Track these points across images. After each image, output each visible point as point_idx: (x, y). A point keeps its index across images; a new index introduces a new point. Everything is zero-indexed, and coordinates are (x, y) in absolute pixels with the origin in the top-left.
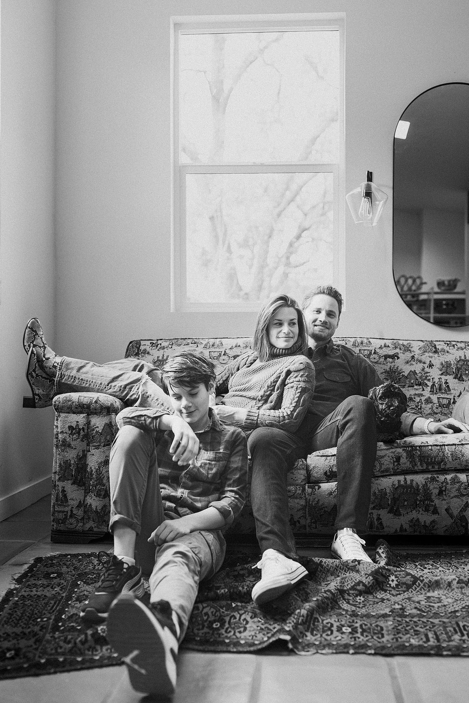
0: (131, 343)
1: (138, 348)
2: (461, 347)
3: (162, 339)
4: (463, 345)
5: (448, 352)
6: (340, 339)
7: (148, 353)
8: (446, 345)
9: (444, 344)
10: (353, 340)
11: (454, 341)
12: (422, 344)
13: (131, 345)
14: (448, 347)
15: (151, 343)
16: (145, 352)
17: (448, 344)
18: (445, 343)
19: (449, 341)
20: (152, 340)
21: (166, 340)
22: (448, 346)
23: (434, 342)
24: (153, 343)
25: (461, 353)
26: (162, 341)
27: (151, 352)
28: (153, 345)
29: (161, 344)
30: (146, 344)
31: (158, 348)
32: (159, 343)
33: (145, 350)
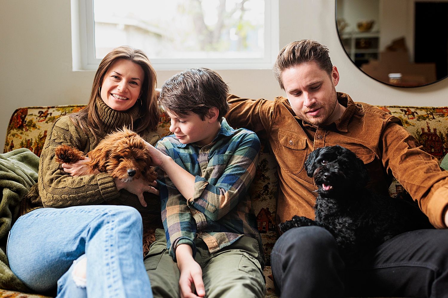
2: (422, 116)
4: (423, 113)
5: (407, 122)
8: (404, 113)
9: (401, 112)
11: (413, 108)
14: (406, 116)
17: (406, 112)
18: (402, 110)
19: (407, 107)
22: (406, 114)
23: (389, 109)
25: (423, 124)
26: (54, 109)
27: (38, 124)
28: (42, 115)
29: (51, 114)
30: (34, 114)
31: (47, 119)
32: (49, 112)
33: (31, 121)
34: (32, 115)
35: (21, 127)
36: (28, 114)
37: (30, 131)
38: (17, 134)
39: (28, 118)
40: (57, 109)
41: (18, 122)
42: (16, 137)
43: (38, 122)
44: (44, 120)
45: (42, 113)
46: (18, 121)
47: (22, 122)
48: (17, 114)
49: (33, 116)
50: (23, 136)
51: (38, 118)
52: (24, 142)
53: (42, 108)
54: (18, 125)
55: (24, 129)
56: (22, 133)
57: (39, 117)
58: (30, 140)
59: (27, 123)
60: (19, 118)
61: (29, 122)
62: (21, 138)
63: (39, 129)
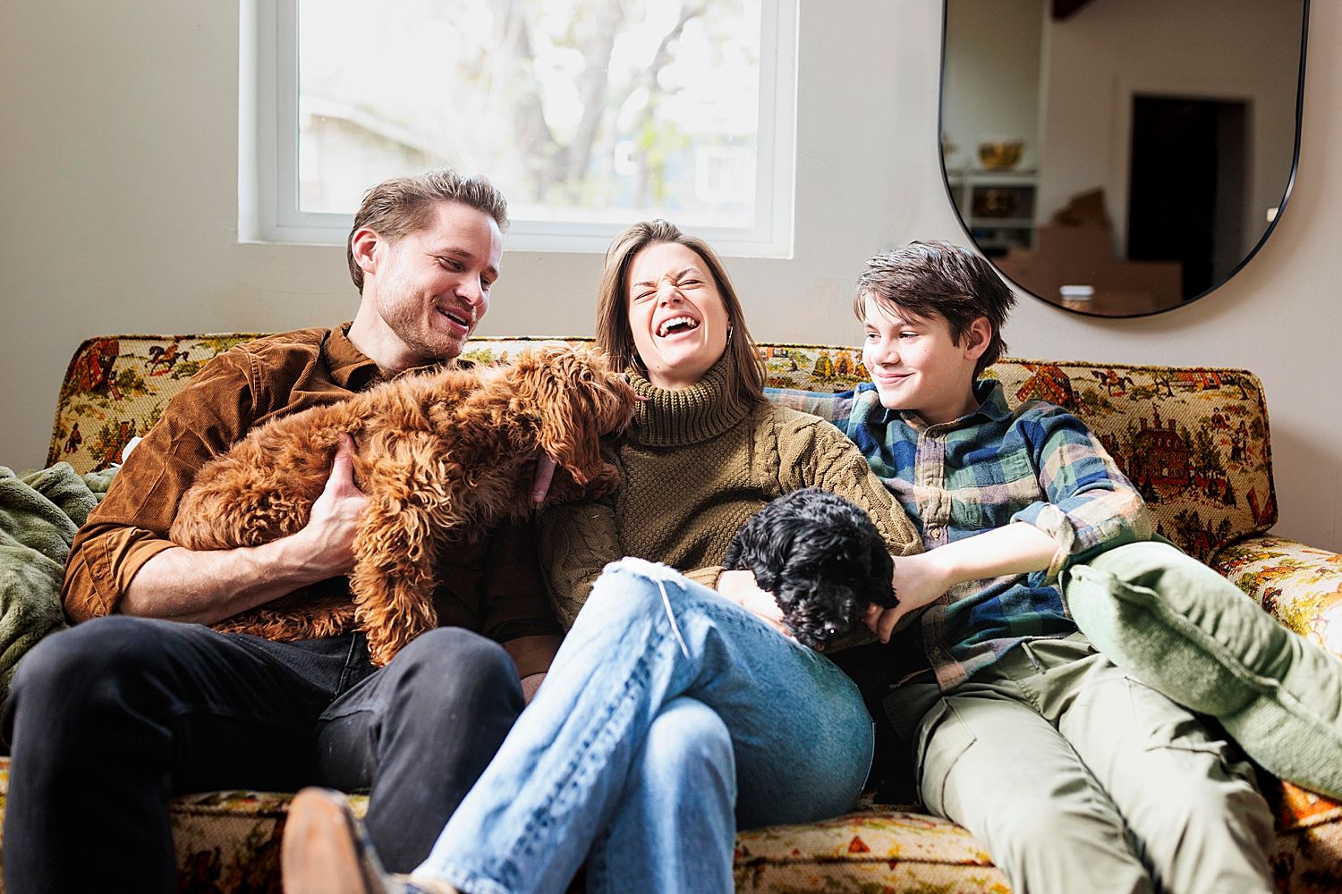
0: (86, 345)
1: (108, 368)
2: (1144, 389)
3: (192, 338)
4: (1146, 381)
5: (1106, 404)
6: (777, 351)
7: (140, 386)
8: (1100, 380)
9: (1093, 378)
10: (814, 356)
11: (1122, 367)
12: (1026, 375)
13: (84, 354)
14: (1106, 388)
15: (152, 350)
16: (132, 383)
17: (1104, 377)
18: (1095, 374)
19: (1107, 367)
20: (159, 339)
21: (206, 341)
22: (1104, 383)
23: (1063, 369)
24: (161, 351)
25: (1144, 408)
26: (194, 342)
27: (149, 382)
28: (161, 357)
29: (186, 355)
30: (136, 355)
31: (175, 368)
32: (180, 351)
33: (130, 374)
35: (101, 388)
36: (120, 354)
37: (127, 398)
38: (90, 407)
40: (202, 341)
41: (91, 376)
42: (89, 416)
43: (151, 375)
44: (167, 372)
46: (92, 372)
47: (105, 375)
48: (89, 353)
49: (134, 358)
50: (110, 414)
52: (111, 427)
54: (91, 382)
55: (110, 394)
56: (103, 405)
57: (152, 362)
58: (128, 423)
59: (118, 379)
60: (95, 363)
61: (124, 375)
62: (101, 418)
63: (152, 394)
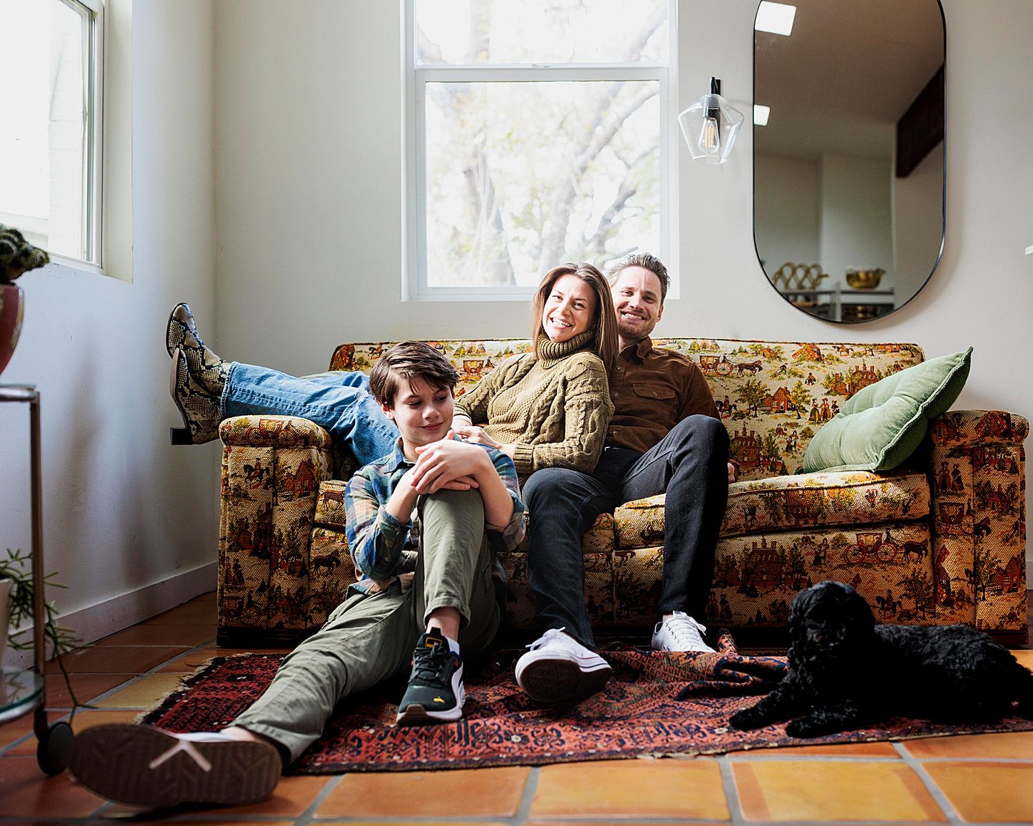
6: (671, 341)
10: (690, 342)
34: (361, 351)
39: (356, 356)
45: (375, 349)
47: (350, 360)
49: (361, 353)
51: (371, 355)
53: (372, 344)
